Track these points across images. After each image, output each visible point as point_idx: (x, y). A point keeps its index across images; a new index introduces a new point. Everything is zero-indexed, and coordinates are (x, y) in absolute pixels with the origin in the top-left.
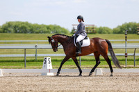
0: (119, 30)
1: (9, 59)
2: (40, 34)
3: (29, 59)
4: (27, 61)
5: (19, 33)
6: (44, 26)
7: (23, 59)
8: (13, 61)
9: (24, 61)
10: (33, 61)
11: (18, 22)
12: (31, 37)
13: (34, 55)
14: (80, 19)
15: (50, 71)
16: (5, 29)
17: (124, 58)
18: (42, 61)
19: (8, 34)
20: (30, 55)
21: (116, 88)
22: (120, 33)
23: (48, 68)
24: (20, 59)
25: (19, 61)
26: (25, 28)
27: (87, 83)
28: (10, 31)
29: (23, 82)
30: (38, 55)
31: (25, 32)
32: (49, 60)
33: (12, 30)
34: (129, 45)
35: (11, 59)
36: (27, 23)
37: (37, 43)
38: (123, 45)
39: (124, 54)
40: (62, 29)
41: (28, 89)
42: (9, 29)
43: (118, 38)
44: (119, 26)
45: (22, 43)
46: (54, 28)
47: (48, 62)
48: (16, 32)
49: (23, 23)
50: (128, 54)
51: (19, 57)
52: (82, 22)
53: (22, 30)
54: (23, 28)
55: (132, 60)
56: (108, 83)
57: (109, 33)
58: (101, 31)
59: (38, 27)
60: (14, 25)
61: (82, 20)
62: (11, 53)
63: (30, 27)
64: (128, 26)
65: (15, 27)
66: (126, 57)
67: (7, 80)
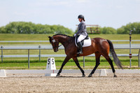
0: (124, 30)
1: (12, 60)
2: (43, 35)
3: (32, 60)
4: (31, 62)
5: (22, 33)
6: (48, 26)
7: (26, 60)
8: (16, 62)
9: (27, 62)
10: (37, 62)
11: (22, 22)
12: (35, 37)
13: (37, 56)
14: (81, 18)
15: (53, 72)
16: (8, 30)
17: (129, 58)
18: (45, 62)
19: (11, 35)
20: (34, 56)
21: (120, 89)
22: (124, 33)
23: (52, 69)
24: (24, 60)
25: (22, 62)
26: (29, 28)
27: (91, 84)
28: (13, 32)
29: (27, 83)
30: (42, 56)
31: (29, 32)
32: (52, 60)
33: (16, 30)
34: (133, 46)
35: (15, 60)
36: (30, 24)
37: (41, 43)
38: (127, 46)
39: (128, 55)
40: (65, 29)
41: (31, 90)
42: (13, 29)
43: (122, 38)
44: (123, 27)
45: (25, 43)
46: (58, 28)
47: (52, 62)
48: (20, 32)
49: (27, 23)
50: (133, 55)
51: (23, 58)
52: (83, 22)
53: (25, 30)
54: (26, 28)
55: (136, 61)
56: (112, 84)
57: (113, 33)
58: (105, 31)
59: (42, 27)
60: (17, 25)
61: (83, 19)
62: (14, 54)
63: (33, 27)
64: (132, 26)
65: (19, 27)
66: (130, 57)
67: (11, 80)
